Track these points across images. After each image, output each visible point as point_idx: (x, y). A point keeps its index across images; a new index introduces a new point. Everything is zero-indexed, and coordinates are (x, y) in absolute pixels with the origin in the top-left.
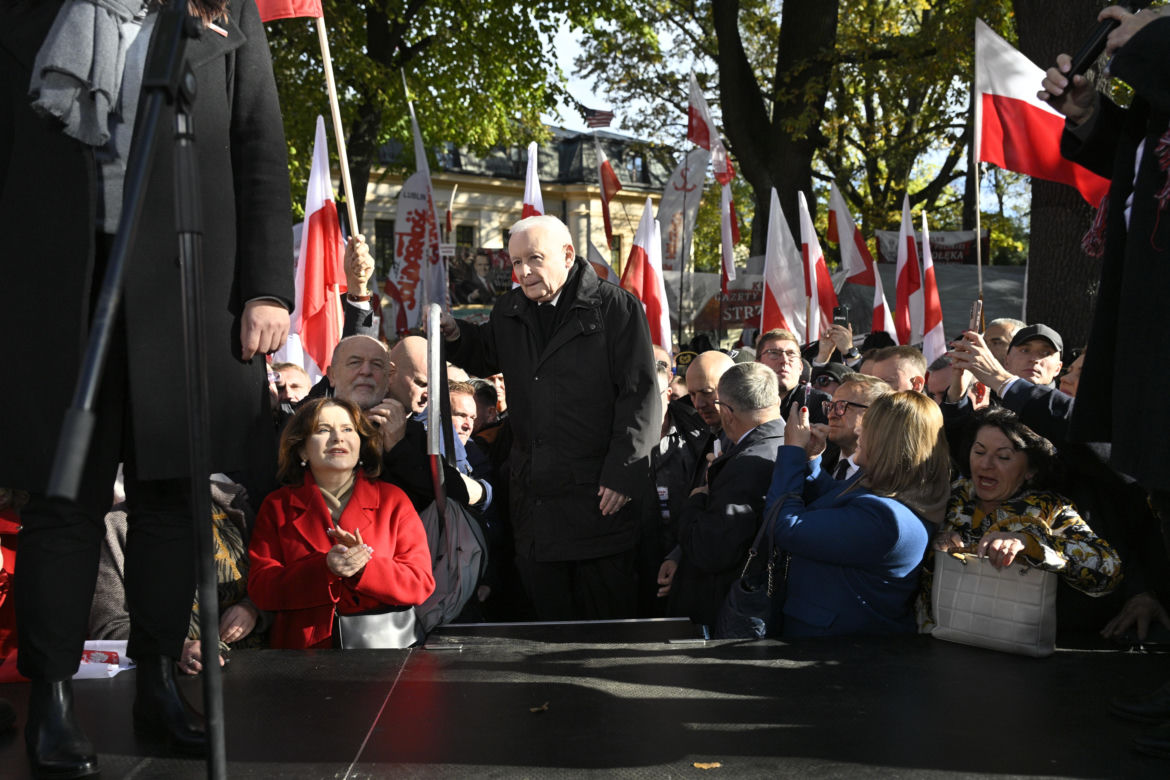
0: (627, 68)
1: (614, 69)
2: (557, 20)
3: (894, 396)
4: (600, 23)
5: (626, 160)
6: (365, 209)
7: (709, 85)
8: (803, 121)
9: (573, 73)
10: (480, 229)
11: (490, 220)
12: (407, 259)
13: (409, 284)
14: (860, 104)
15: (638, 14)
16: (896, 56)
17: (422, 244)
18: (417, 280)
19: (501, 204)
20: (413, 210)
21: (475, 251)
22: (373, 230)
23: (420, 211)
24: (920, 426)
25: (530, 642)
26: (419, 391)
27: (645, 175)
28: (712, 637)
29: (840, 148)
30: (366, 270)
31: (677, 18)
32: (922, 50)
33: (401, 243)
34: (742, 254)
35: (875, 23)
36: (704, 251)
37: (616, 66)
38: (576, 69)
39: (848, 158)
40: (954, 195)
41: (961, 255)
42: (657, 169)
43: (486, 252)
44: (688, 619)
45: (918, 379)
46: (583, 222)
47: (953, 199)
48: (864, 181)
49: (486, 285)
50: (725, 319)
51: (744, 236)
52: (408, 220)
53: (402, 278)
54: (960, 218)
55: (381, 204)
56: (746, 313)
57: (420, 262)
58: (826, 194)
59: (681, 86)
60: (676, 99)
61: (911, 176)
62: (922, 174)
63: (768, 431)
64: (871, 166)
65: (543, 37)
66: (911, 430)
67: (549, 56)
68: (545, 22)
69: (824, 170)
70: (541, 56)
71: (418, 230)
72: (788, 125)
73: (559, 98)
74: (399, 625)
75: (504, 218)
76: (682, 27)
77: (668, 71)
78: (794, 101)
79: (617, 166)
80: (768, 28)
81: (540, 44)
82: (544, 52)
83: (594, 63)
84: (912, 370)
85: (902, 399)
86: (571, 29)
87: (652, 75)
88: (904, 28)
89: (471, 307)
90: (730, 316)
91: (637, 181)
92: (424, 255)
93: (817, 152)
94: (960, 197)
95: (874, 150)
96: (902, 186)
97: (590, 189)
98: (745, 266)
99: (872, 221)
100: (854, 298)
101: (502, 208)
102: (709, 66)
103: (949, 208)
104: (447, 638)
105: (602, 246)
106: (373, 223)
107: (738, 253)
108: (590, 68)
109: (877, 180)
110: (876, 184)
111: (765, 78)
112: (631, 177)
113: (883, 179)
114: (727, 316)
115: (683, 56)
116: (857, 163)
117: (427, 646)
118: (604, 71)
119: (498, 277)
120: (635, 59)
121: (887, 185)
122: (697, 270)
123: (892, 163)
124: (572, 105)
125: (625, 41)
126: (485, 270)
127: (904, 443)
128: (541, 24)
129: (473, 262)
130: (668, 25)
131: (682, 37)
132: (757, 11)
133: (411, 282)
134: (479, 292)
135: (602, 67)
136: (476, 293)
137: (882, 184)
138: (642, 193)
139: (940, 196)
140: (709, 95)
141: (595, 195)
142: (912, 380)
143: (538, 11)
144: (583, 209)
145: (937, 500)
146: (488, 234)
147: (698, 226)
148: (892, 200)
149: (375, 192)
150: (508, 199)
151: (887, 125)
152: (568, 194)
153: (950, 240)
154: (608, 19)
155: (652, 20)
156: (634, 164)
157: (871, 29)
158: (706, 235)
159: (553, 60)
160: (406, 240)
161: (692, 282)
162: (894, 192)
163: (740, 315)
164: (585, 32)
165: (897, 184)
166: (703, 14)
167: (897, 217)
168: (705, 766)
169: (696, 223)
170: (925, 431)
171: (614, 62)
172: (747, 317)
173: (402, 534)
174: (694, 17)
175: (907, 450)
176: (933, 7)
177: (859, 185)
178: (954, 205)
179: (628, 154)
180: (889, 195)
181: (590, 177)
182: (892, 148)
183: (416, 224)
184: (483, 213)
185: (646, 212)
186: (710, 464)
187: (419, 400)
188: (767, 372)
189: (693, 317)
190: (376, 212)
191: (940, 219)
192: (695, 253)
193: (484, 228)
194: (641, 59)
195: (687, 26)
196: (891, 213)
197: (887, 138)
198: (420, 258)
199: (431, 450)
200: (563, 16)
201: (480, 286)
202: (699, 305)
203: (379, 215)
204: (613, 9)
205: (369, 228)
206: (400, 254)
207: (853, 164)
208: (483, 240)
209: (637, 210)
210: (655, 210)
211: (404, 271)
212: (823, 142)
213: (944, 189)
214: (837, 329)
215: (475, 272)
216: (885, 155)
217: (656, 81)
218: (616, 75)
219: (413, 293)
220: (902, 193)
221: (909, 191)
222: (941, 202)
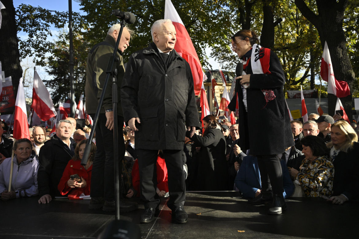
14: (282, 60)
27: (228, 79)
32: (296, 46)
38: (211, 56)
41: (310, 96)
42: (231, 77)
47: (308, 82)
54: (310, 86)
60: (235, 61)
61: (296, 76)
62: (299, 76)
77: (233, 55)
82: (203, 52)
83: (215, 54)
84: (299, 126)
87: (229, 56)
95: (286, 71)
96: (294, 79)
99: (286, 88)
105: (218, 96)
109: (287, 78)
118: (217, 56)
121: (290, 79)
123: (291, 74)
125: (222, 49)
138: (228, 83)
142: (300, 129)
148: (291, 82)
151: (289, 64)
152: (210, 84)
153: (307, 92)
157: (283, 42)
162: (292, 81)
165: (292, 79)
167: (293, 87)
168: (241, 231)
171: (220, 54)
178: (308, 83)
180: (290, 81)
182: (291, 70)
191: (304, 87)
194: (226, 52)
196: (291, 86)
197: (289, 68)
209: (227, 87)
210: (230, 87)
213: (305, 79)
216: (289, 72)
218: (220, 56)
220: (294, 81)
221: (296, 80)
222: (304, 82)
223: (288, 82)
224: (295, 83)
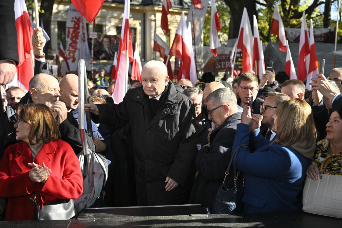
3: (289, 101)
6: (52, 17)
10: (106, 26)
11: (110, 22)
12: (71, 39)
13: (73, 51)
17: (79, 32)
18: (76, 49)
19: (115, 15)
20: (74, 17)
21: (103, 36)
22: (56, 26)
23: (77, 17)
24: (301, 114)
25: (127, 216)
26: (74, 99)
27: (181, 2)
28: (211, 213)
30: (41, 43)
33: (69, 32)
34: (225, 38)
36: (207, 37)
40: (319, 12)
41: (323, 39)
43: (108, 36)
44: (200, 205)
45: (301, 94)
46: (153, 23)
47: (319, 14)
48: (279, 6)
49: (108, 52)
50: (217, 67)
51: (226, 30)
52: (72, 21)
53: (69, 48)
54: (322, 23)
55: (60, 14)
56: (227, 65)
57: (77, 41)
58: (262, 11)
61: (300, 4)
62: (305, 3)
63: (237, 117)
66: (297, 116)
71: (77, 26)
74: (66, 208)
75: (117, 21)
84: (299, 90)
85: (293, 102)
89: (101, 61)
90: (219, 66)
91: (178, 5)
92: (79, 38)
94: (322, 13)
96: (296, 8)
97: (156, 8)
98: (226, 44)
100: (275, 58)
101: (116, 16)
103: (317, 18)
104: (88, 215)
105: (161, 34)
106: (56, 23)
107: (223, 38)
109: (285, 5)
110: (285, 7)
112: (175, 3)
113: (288, 5)
114: (218, 66)
117: (79, 219)
119: (114, 48)
121: (290, 8)
126: (108, 44)
127: (293, 122)
129: (102, 41)
133: (73, 50)
134: (105, 55)
136: (103, 55)
137: (287, 7)
138: (180, 10)
139: (313, 12)
141: (158, 11)
142: (298, 95)
144: (153, 17)
145: (309, 148)
146: (109, 28)
147: (205, 25)
148: (292, 14)
149: (57, 8)
150: (119, 12)
152: (146, 10)
153: (318, 33)
160: (71, 30)
161: (202, 50)
162: (293, 11)
163: (224, 66)
165: (294, 7)
167: (294, 22)
169: (204, 24)
170: (303, 117)
172: (227, 67)
173: (67, 166)
175: (295, 125)
178: (320, 17)
180: (291, 12)
181: (156, 3)
183: (76, 23)
184: (107, 19)
185: (182, 19)
186: (210, 133)
187: (74, 103)
189: (203, 66)
190: (57, 18)
192: (204, 38)
193: (107, 25)
196: (291, 20)
198: (78, 39)
199: (81, 127)
201: (105, 52)
202: (205, 61)
203: (59, 19)
205: (54, 25)
206: (68, 37)
208: (107, 31)
209: (178, 18)
210: (185, 18)
211: (70, 45)
213: (315, 9)
214: (268, 72)
215: (103, 45)
219: (74, 55)
220: (296, 11)
221: (300, 11)
222: (313, 15)
223: (286, 14)
224: (298, 15)
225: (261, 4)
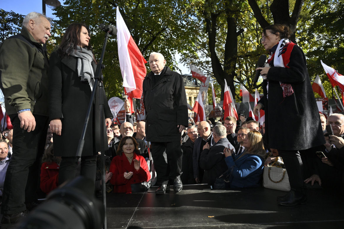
0: (191, 60)
1: (188, 61)
2: (175, 51)
4: (184, 52)
5: (192, 80)
7: (210, 63)
8: (230, 70)
9: (179, 62)
13: (143, 110)
14: (244, 66)
15: (193, 49)
16: (251, 56)
27: (196, 83)
29: (241, 76)
30: (128, 107)
31: (202, 50)
32: (257, 54)
34: (219, 100)
35: (246, 48)
36: (210, 100)
37: (189, 60)
38: (180, 61)
39: (242, 78)
42: (199, 82)
44: (207, 184)
45: (258, 128)
51: (220, 96)
56: (220, 114)
59: (203, 64)
60: (203, 67)
64: (248, 79)
65: (172, 55)
67: (174, 59)
68: (173, 52)
69: (237, 81)
70: (172, 59)
72: (227, 71)
73: (176, 68)
76: (203, 51)
77: (200, 61)
78: (229, 66)
79: (190, 82)
80: (222, 51)
81: (172, 57)
82: (172, 58)
83: (184, 60)
84: (256, 126)
86: (179, 53)
87: (197, 62)
88: (254, 49)
90: (216, 115)
91: (194, 85)
93: (235, 77)
95: (248, 76)
96: (255, 84)
100: (245, 110)
102: (209, 59)
108: (183, 61)
109: (249, 82)
111: (222, 61)
112: (193, 84)
115: (204, 57)
116: (245, 79)
118: (186, 61)
120: (193, 59)
121: (252, 83)
122: (209, 104)
123: (253, 79)
124: (178, 70)
125: (190, 55)
128: (172, 52)
130: (200, 51)
131: (203, 53)
132: (220, 47)
135: (185, 60)
138: (196, 87)
140: (210, 65)
142: (256, 128)
143: (171, 50)
151: (251, 70)
154: (186, 51)
155: (196, 50)
156: (194, 81)
157: (246, 50)
158: (211, 96)
159: (174, 60)
161: (208, 107)
164: (181, 54)
166: (208, 48)
167: (255, 91)
168: (211, 217)
169: (208, 93)
171: (188, 59)
174: (206, 49)
176: (259, 44)
177: (245, 83)
179: (192, 79)
182: (253, 75)
185: (197, 92)
188: (224, 127)
189: (208, 115)
192: (208, 100)
194: (194, 58)
195: (204, 51)
196: (253, 90)
197: (251, 73)
200: (176, 51)
202: (209, 112)
204: (188, 48)
206: (141, 103)
207: (244, 79)
212: (236, 75)
214: (241, 117)
216: (251, 77)
217: (198, 63)
218: (189, 62)
219: (143, 112)
224: (256, 87)
225: (237, 82)
